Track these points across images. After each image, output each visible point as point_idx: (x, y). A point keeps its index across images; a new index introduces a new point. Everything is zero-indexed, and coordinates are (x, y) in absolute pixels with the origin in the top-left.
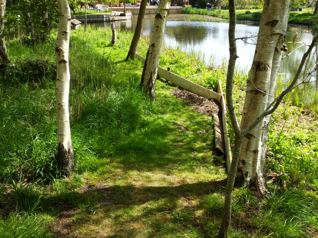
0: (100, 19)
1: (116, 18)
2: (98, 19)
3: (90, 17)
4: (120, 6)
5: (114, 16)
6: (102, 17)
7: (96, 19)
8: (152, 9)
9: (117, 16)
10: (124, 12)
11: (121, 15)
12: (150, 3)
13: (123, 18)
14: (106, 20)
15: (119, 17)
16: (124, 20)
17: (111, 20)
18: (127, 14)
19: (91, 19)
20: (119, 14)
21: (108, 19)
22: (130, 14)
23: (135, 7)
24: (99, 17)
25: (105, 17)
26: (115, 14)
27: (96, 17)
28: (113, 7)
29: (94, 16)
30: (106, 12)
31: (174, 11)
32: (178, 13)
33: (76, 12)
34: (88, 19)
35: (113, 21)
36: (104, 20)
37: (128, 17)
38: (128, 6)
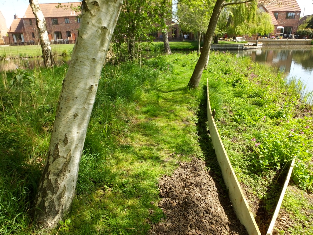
0: (235, 48)
1: (248, 47)
2: (234, 48)
3: (227, 46)
5: (247, 46)
6: (237, 46)
7: (232, 48)
8: (283, 41)
9: (251, 45)
11: (254, 45)
12: (283, 37)
13: (255, 47)
14: (240, 48)
15: (251, 46)
16: (255, 49)
17: (244, 48)
18: (258, 44)
19: (228, 48)
20: (252, 44)
21: (242, 47)
22: (262, 44)
23: (269, 40)
24: (234, 46)
25: (239, 46)
26: (248, 44)
27: (232, 46)
29: (231, 45)
30: (243, 42)
31: (304, 43)
32: (307, 44)
33: (219, 43)
34: (226, 48)
35: (246, 49)
36: (238, 48)
37: (259, 47)
38: (263, 39)
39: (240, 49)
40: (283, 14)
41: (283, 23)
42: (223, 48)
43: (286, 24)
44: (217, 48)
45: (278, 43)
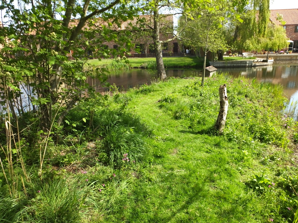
0: (243, 65)
1: (257, 64)
2: (242, 65)
3: (234, 63)
4: (264, 54)
5: (256, 62)
6: (246, 62)
7: (240, 65)
8: (294, 56)
9: (260, 62)
10: (267, 59)
11: (264, 61)
12: (293, 51)
13: (265, 63)
14: (248, 65)
15: (261, 63)
16: (266, 65)
17: (253, 65)
18: (269, 61)
19: (235, 65)
20: (262, 60)
21: (251, 64)
22: (273, 60)
23: (278, 55)
24: (242, 63)
25: (248, 62)
26: (258, 61)
27: (240, 63)
28: (258, 54)
29: (239, 62)
30: (250, 58)
33: (224, 59)
34: (232, 65)
35: (255, 66)
36: (246, 65)
37: (270, 63)
38: (271, 54)
39: (249, 67)
40: (292, 27)
41: (292, 36)
42: (229, 65)
43: (295, 38)
44: (223, 65)
45: (288, 58)
